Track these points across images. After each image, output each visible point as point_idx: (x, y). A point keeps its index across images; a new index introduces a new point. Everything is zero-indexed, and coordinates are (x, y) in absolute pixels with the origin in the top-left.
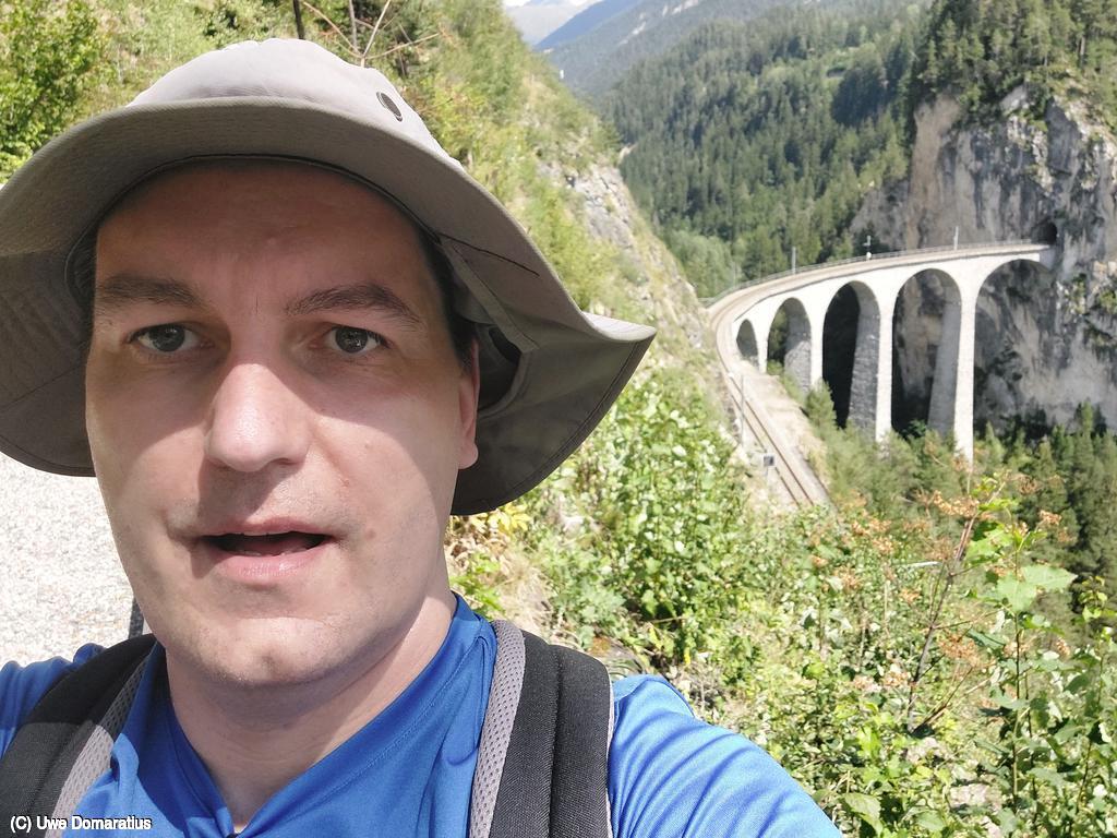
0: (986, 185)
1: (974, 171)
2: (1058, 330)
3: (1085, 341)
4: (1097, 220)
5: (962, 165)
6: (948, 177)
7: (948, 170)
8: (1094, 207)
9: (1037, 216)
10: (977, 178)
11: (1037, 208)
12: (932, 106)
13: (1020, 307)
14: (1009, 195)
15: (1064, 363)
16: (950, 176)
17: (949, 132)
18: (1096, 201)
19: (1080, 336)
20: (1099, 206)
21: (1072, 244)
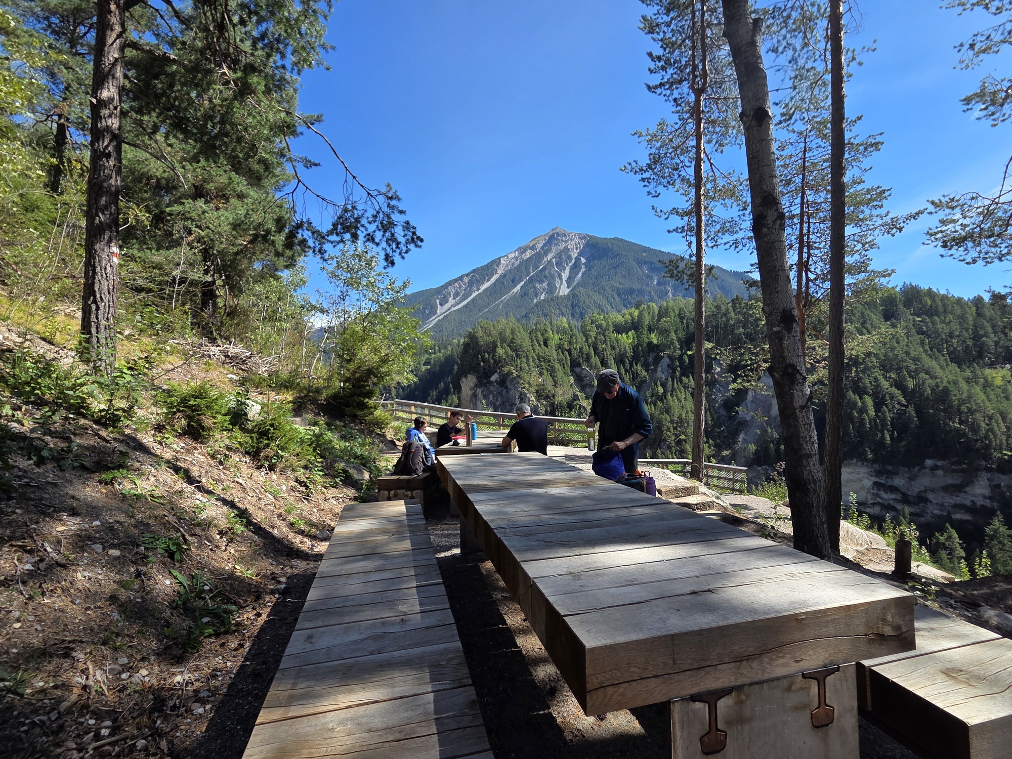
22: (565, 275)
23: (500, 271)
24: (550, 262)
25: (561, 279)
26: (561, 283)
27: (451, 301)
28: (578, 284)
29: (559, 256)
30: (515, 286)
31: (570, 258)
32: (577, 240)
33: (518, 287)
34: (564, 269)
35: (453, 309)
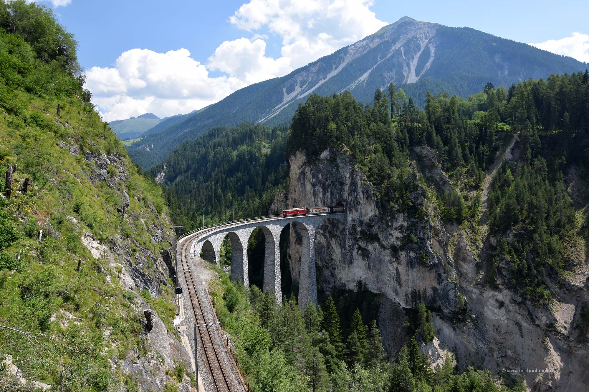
0: (317, 188)
1: (313, 183)
2: (348, 248)
3: (358, 252)
4: (358, 203)
5: (307, 180)
6: (303, 185)
7: (302, 182)
8: (356, 197)
9: (336, 201)
10: (313, 185)
11: (336, 197)
12: (295, 156)
13: (333, 239)
14: (325, 192)
15: (351, 263)
16: (304, 185)
17: (302, 167)
18: (357, 195)
19: (356, 250)
20: (358, 197)
21: (350, 212)
22: (414, 64)
23: (348, 60)
24: (398, 51)
25: (409, 67)
26: (409, 72)
27: (298, 90)
28: (426, 72)
29: (407, 45)
30: (362, 74)
31: (418, 47)
32: (426, 29)
33: (366, 75)
34: (413, 58)
35: (300, 97)
